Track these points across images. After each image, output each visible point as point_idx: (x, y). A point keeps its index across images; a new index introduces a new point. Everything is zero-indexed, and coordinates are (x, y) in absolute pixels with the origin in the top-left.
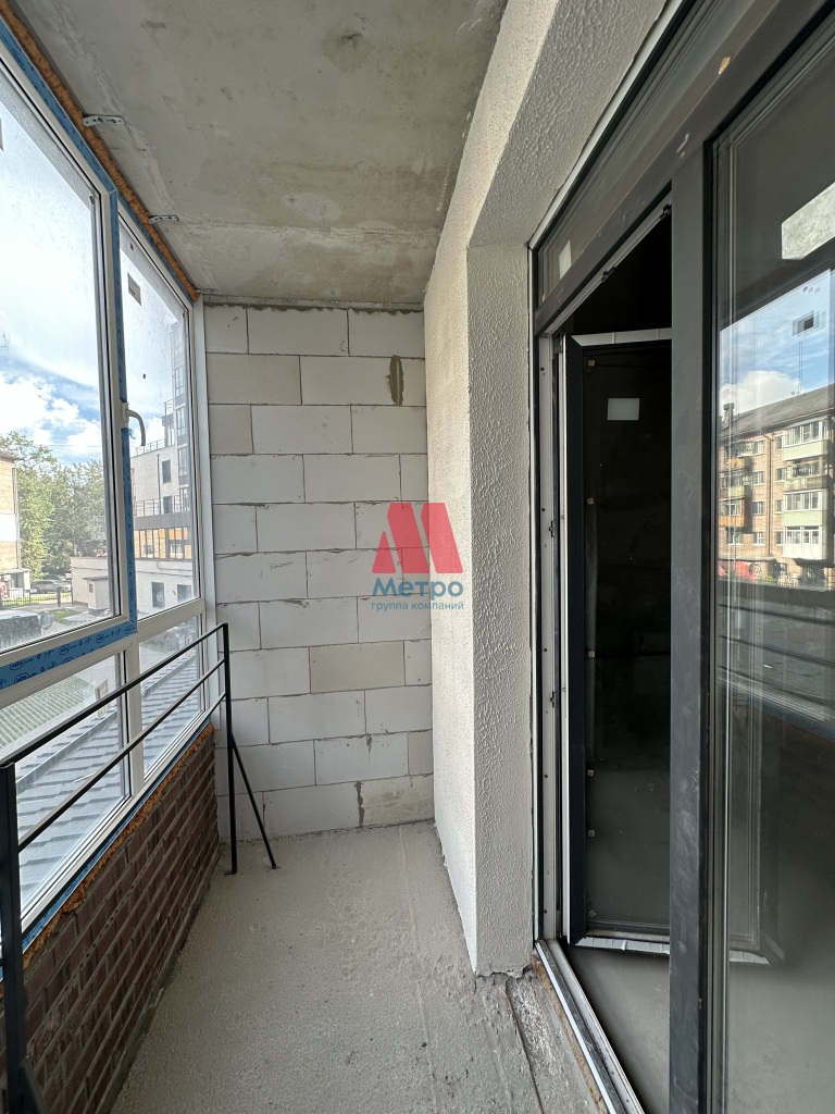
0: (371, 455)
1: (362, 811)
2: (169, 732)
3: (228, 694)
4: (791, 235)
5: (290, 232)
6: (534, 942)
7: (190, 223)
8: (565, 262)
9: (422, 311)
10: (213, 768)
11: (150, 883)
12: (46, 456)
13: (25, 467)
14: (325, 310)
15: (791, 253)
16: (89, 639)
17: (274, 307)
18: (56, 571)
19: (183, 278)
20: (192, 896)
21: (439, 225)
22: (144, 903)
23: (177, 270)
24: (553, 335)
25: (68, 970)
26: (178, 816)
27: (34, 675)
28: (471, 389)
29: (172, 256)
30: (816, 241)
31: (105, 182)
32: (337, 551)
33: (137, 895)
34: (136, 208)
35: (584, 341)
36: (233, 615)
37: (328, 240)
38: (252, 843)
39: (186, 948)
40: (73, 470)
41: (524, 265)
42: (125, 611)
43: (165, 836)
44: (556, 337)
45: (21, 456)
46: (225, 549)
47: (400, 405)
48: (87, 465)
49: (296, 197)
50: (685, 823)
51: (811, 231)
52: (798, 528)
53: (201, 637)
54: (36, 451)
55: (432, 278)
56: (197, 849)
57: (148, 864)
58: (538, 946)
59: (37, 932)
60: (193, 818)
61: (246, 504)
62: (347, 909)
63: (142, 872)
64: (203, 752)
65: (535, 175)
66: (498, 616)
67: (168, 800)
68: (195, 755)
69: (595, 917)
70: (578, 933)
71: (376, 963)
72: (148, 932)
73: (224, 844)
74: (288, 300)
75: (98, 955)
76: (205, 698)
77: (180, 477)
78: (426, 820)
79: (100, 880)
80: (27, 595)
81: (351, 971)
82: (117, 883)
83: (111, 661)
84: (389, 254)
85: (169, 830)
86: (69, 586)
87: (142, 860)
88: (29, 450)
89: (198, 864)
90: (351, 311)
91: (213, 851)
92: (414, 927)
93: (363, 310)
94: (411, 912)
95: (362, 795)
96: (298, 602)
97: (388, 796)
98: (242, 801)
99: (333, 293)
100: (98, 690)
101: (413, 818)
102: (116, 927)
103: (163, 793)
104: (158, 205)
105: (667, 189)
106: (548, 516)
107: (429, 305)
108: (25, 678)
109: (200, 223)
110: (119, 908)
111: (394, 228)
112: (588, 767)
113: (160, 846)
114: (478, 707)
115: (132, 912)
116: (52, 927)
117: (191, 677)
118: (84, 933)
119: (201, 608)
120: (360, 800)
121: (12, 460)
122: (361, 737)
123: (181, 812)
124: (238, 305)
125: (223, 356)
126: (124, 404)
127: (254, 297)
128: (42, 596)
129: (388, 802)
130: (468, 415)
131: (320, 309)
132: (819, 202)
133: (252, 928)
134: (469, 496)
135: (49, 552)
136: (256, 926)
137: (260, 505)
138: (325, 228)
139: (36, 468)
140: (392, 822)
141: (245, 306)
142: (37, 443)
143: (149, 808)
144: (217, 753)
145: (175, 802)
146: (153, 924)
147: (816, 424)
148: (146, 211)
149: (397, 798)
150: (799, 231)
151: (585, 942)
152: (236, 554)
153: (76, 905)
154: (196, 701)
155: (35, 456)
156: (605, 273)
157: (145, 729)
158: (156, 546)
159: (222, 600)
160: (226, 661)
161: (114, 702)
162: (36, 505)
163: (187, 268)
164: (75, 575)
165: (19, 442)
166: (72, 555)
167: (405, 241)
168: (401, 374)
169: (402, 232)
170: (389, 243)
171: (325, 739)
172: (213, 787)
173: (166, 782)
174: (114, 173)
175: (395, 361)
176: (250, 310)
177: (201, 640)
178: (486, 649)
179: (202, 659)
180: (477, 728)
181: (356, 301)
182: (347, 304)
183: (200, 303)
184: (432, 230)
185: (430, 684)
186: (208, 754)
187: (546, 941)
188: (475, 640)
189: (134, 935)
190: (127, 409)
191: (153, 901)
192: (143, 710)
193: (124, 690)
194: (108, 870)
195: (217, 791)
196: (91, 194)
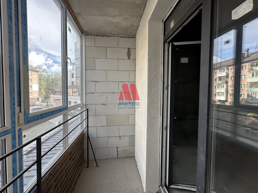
0: (123, 71)
1: (118, 154)
2: (73, 135)
3: (88, 125)
4: (234, 14)
5: (106, 18)
6: (159, 186)
7: (83, 15)
8: (172, 25)
9: (135, 37)
10: (83, 143)
11: (69, 169)
12: (45, 71)
13: (41, 74)
14: (113, 37)
15: (234, 18)
16: (57, 110)
17: (101, 36)
18: (47, 98)
19: (80, 28)
20: (78, 172)
21: (141, 17)
22: (67, 173)
23: (79, 26)
24: (168, 42)
25: (50, 187)
26: (75, 154)
27: (45, 117)
28: (148, 55)
29: (78, 23)
30: (242, 14)
31: (64, 4)
32: (114, 93)
33: (66, 171)
34: (71, 11)
35: (176, 44)
36: (89, 107)
37: (115, 20)
38: (92, 161)
39: (77, 184)
40: (51, 75)
41: (162, 26)
42: (65, 104)
43: (73, 158)
44: (169, 43)
45: (40, 71)
46: (88, 92)
47: (130, 59)
48: (54, 74)
49: (108, 9)
50: (201, 157)
51: (240, 12)
52: (219, 93)
53: (82, 112)
54: (43, 70)
55: (138, 30)
56: (79, 162)
57: (69, 164)
58: (160, 187)
59: (44, 178)
60: (79, 154)
61: (93, 81)
62: (114, 177)
63: (67, 166)
64: (82, 139)
65: (166, 3)
66: (153, 108)
67: (73, 150)
68: (80, 139)
69: (174, 181)
70: (170, 184)
71: (121, 190)
72: (68, 180)
73: (85, 161)
74: (104, 34)
75: (57, 185)
76: (82, 126)
77: (76, 77)
78: (133, 157)
79: (58, 167)
80: (40, 103)
81: (116, 191)
82: (62, 168)
83: (62, 116)
84: (129, 23)
85: (73, 157)
86: (50, 101)
87: (68, 163)
88: (41, 70)
89: (80, 165)
90: (119, 37)
91: (83, 162)
92: (130, 181)
93: (122, 37)
94: (130, 178)
95: (118, 150)
96: (104, 104)
97: (124, 151)
98: (90, 151)
99: (115, 33)
100: (59, 122)
101: (130, 156)
102: (61, 178)
103: (73, 148)
104: (76, 10)
105: (201, 4)
106: (166, 85)
107: (137, 36)
108: (43, 118)
109: (85, 15)
110: (62, 174)
111: (130, 17)
112: (173, 145)
113: (71, 160)
114: (148, 130)
115: (65, 175)
116: (47, 177)
117: (79, 121)
118: (54, 179)
119: (82, 105)
120: (118, 151)
121: (38, 72)
122: (118, 137)
123: (76, 152)
124: (93, 35)
125: (89, 47)
126: (67, 56)
127: (96, 33)
128: (43, 103)
129: (124, 152)
130: (147, 61)
131: (112, 36)
132: (242, 5)
133: (92, 180)
134: (147, 80)
135: (45, 93)
136: (93, 180)
137: (96, 82)
138: (114, 17)
139: (43, 74)
140: (125, 157)
141: (94, 35)
142: (43, 69)
143: (69, 151)
144: (84, 139)
145: (75, 150)
146: (69, 178)
147: (224, 68)
148: (73, 12)
149: (126, 151)
150: (237, 12)
151: (172, 186)
152: (90, 93)
153: (52, 173)
154: (80, 127)
155: (43, 71)
156: (183, 27)
157: (69, 132)
158: (70, 93)
159: (87, 104)
160: (88, 118)
161: (62, 126)
162: (43, 83)
163: (81, 26)
164: (51, 99)
165: (39, 68)
166: (51, 94)
167: (133, 20)
168: (130, 52)
169: (132, 18)
170: (129, 21)
171: (110, 137)
172: (83, 147)
173: (73, 145)
174: (66, 2)
175: (129, 49)
176: (96, 36)
177: (82, 113)
178: (150, 116)
179: (82, 117)
180: (147, 135)
181: (120, 35)
182: (118, 36)
183: (84, 34)
184: (139, 18)
185: (135, 125)
186: (83, 139)
187: (162, 186)
188: (147, 114)
189: (65, 181)
190: (67, 57)
191: (70, 173)
192: (69, 128)
193: (65, 123)
194: (60, 165)
195: (84, 148)
196: (61, 7)
